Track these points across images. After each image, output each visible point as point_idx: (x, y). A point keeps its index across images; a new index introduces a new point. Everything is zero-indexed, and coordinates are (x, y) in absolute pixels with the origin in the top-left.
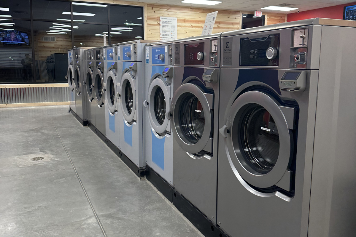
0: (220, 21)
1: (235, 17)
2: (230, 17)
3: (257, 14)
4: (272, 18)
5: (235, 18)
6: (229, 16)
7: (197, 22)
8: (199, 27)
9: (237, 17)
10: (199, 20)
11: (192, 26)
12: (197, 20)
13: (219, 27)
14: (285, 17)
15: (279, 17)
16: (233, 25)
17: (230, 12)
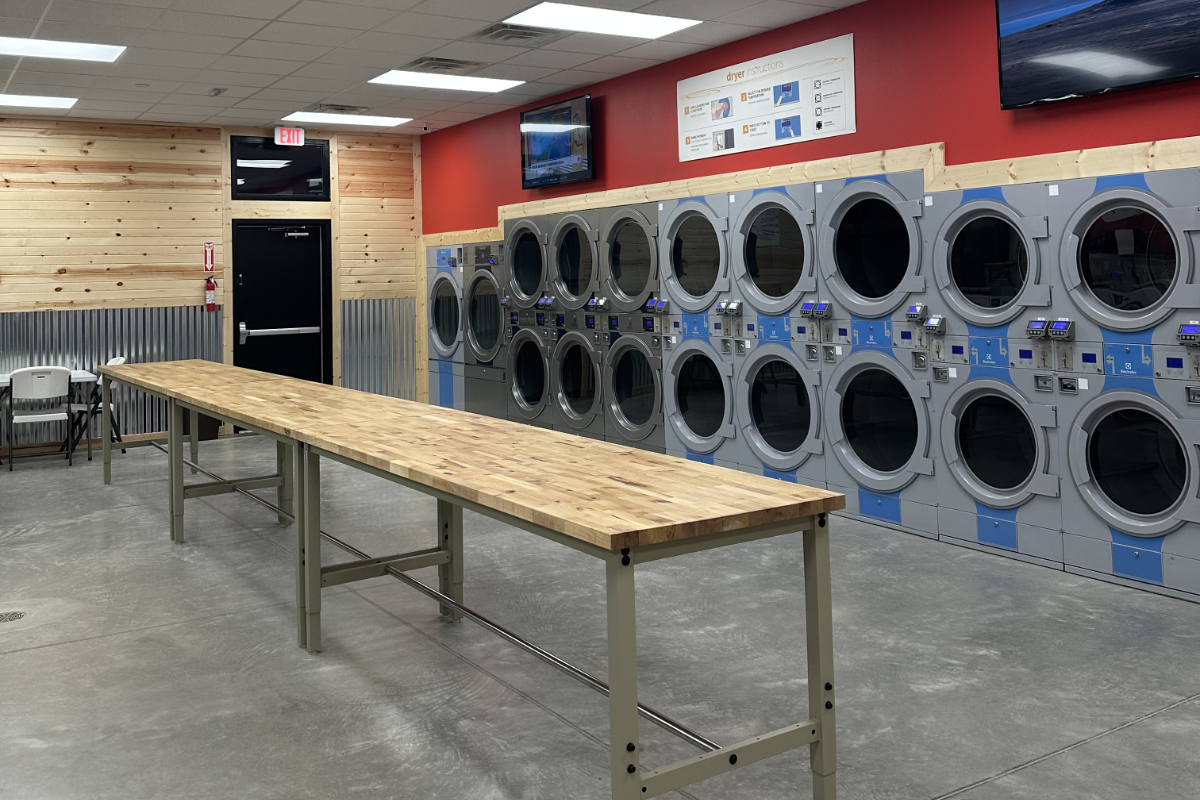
0: (132, 162)
1: (201, 147)
2: (178, 146)
3: (282, 136)
4: (356, 148)
5: (202, 151)
6: (172, 145)
7: (28, 166)
8: (42, 184)
9: (206, 148)
10: (39, 161)
11: (7, 181)
12: (28, 161)
13: (129, 180)
14: (411, 145)
15: (389, 147)
16: (192, 174)
17: (179, 131)
